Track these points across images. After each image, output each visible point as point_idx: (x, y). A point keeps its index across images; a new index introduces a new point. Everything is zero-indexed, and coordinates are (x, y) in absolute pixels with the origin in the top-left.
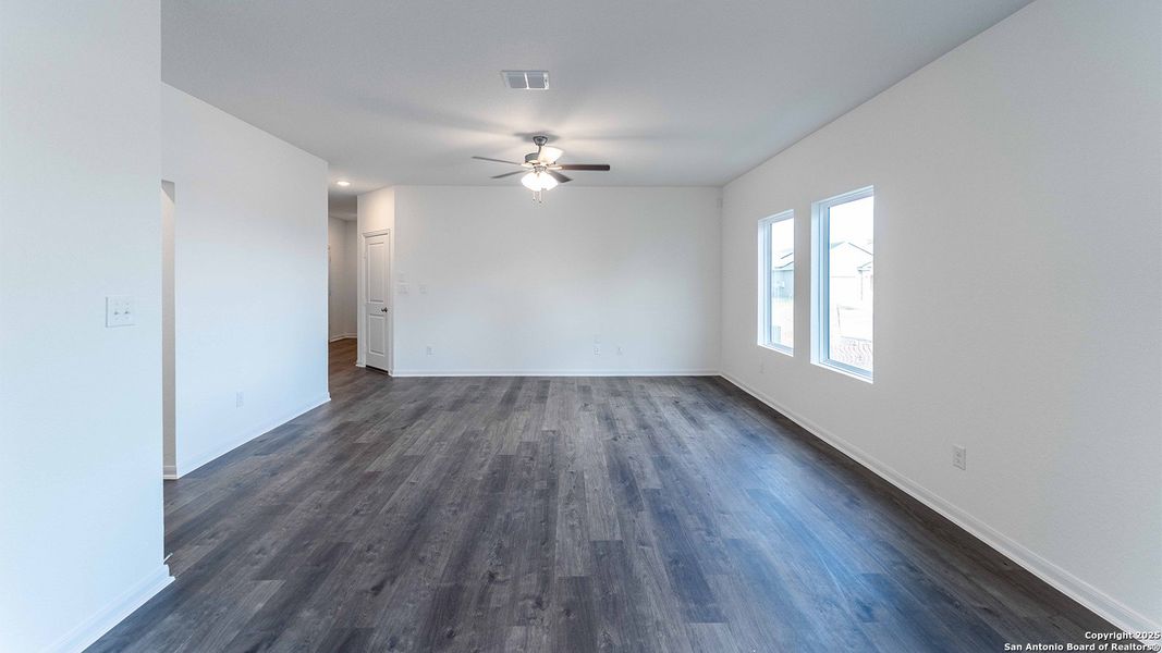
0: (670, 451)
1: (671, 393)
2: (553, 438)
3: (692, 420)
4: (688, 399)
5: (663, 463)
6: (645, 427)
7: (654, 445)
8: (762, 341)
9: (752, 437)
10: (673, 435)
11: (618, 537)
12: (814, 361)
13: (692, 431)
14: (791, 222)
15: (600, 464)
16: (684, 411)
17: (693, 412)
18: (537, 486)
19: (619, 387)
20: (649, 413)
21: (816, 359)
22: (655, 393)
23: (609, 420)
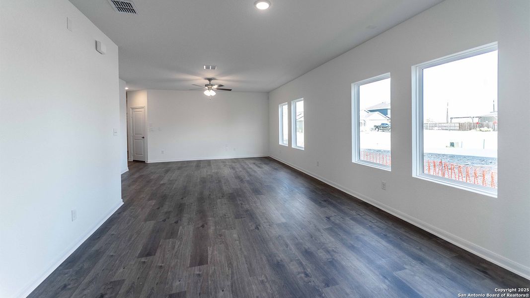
0: (253, 173)
1: (252, 161)
2: (217, 173)
3: (259, 167)
4: (257, 162)
5: (250, 175)
6: (245, 169)
7: (248, 172)
8: (280, 143)
9: (275, 169)
10: (253, 170)
11: (239, 187)
12: (293, 147)
13: (259, 169)
14: (287, 106)
15: (232, 177)
16: (256, 165)
17: (259, 165)
18: (215, 182)
19: (236, 161)
20: (246, 166)
21: (293, 146)
22: (247, 162)
23: (233, 168)
